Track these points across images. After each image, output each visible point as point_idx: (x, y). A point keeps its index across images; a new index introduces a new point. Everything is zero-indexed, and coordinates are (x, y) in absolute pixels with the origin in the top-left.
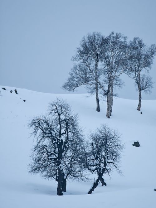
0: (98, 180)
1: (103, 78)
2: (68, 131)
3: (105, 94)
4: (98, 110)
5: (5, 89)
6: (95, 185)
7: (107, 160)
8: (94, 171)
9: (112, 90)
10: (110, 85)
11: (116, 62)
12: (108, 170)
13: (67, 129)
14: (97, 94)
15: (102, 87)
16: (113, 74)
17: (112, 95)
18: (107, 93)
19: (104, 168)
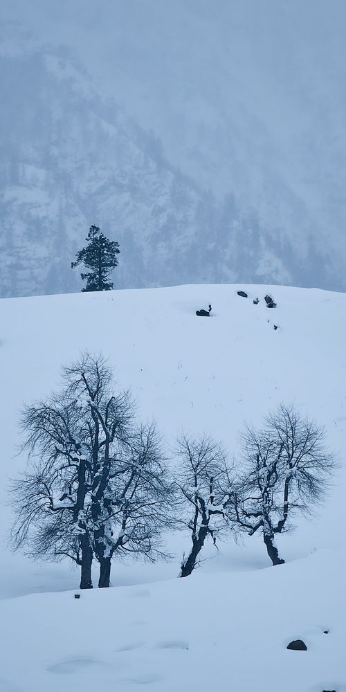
5: (246, 296)
7: (210, 507)
8: (255, 529)
12: (211, 532)
19: (204, 526)
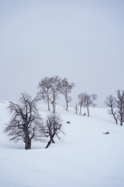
0: (50, 141)
1: (51, 96)
2: (31, 110)
3: (52, 103)
4: (49, 110)
6: (49, 143)
8: (48, 136)
9: (55, 101)
10: (54, 99)
11: (56, 89)
13: (30, 110)
14: (48, 104)
15: (50, 100)
16: (55, 94)
17: (55, 103)
18: (53, 103)
